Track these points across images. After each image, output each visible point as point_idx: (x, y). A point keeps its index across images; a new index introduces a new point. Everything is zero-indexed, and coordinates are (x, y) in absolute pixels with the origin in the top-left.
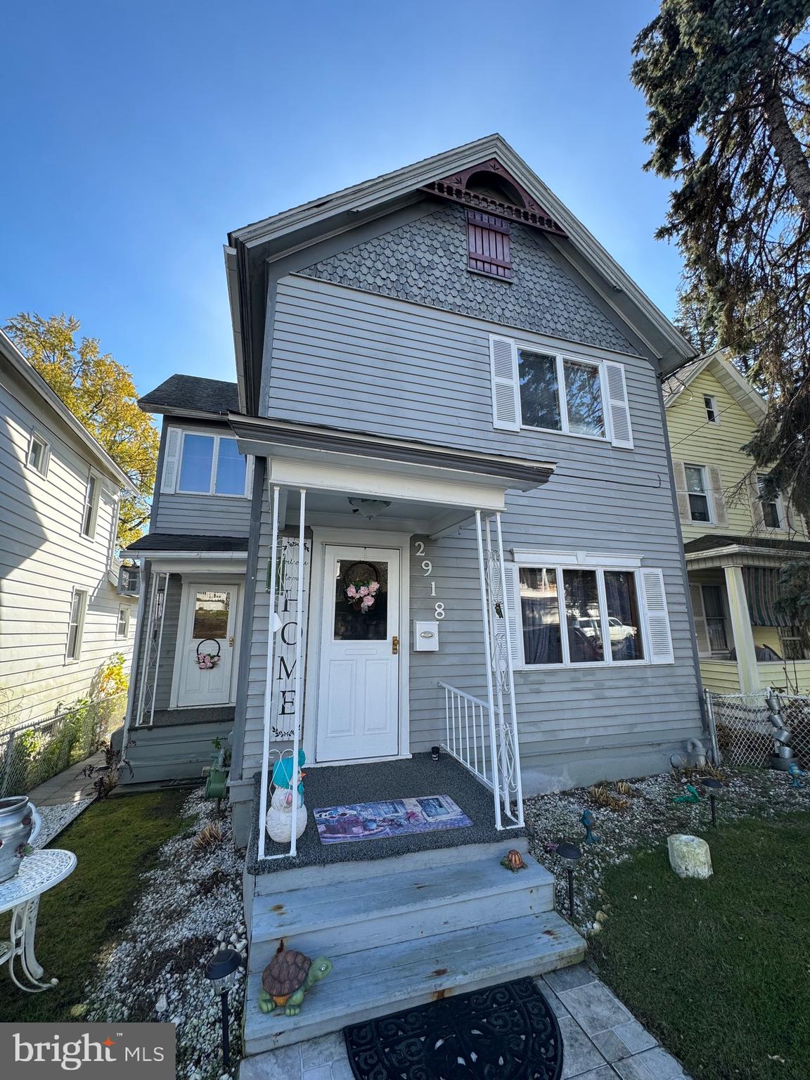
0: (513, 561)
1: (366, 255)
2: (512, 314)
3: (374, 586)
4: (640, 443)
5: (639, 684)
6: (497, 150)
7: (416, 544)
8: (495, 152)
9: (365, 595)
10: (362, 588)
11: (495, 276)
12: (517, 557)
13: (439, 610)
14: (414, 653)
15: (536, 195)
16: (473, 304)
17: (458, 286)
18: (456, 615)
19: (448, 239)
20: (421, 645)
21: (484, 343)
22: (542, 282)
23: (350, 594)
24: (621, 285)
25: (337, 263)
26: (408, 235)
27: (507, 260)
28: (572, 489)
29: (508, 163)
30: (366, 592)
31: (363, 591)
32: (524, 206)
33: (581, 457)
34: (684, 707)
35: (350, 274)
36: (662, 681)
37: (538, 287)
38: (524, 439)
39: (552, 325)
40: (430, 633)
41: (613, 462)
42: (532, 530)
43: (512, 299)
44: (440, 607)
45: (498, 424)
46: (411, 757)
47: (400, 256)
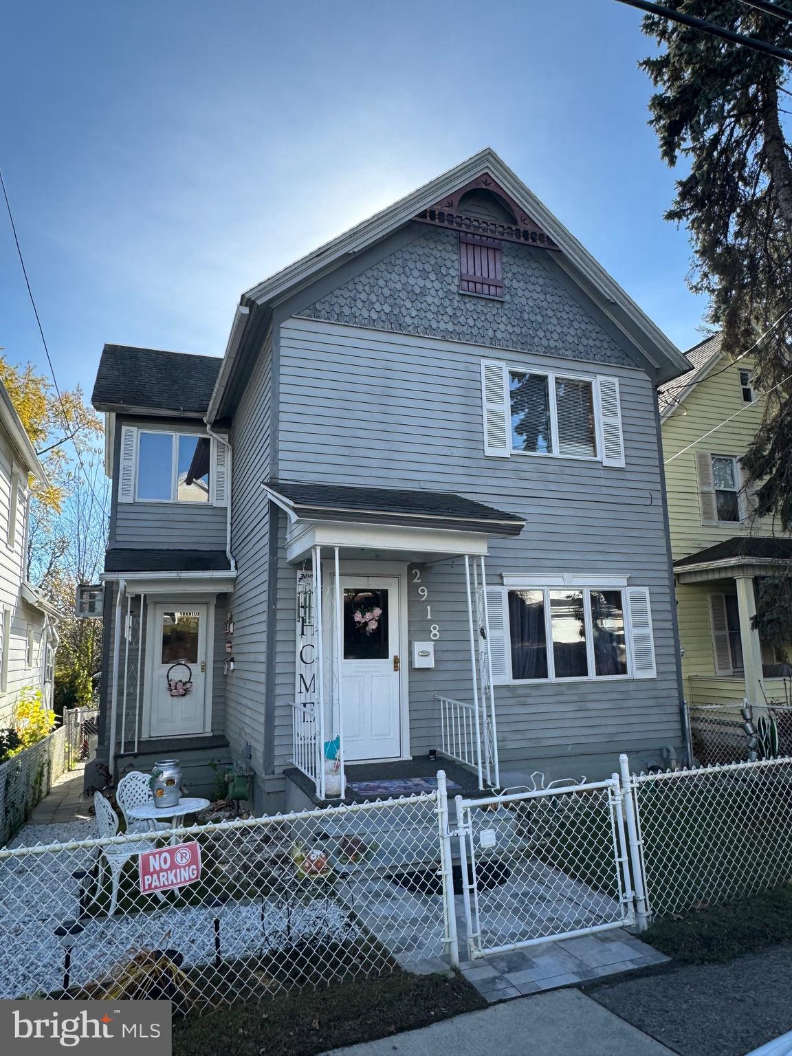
0: (502, 584)
1: (360, 288)
2: (504, 335)
3: (378, 611)
4: (633, 461)
5: (621, 697)
6: (490, 166)
7: (413, 572)
8: (487, 167)
9: (370, 619)
10: (368, 614)
11: (487, 297)
12: (506, 581)
13: (435, 632)
14: (413, 670)
15: (528, 209)
16: (465, 328)
17: (450, 311)
18: (449, 636)
19: (440, 261)
20: (419, 663)
21: (476, 368)
22: (535, 296)
23: (357, 619)
24: (615, 299)
25: (334, 300)
26: (400, 262)
27: (499, 277)
28: (561, 512)
29: (501, 177)
30: (371, 617)
31: (368, 616)
32: (516, 223)
33: (570, 479)
34: (665, 718)
35: (346, 311)
36: (644, 695)
37: (531, 303)
38: (514, 464)
39: (544, 342)
40: (427, 652)
41: (603, 482)
42: (521, 554)
43: (504, 319)
44: (435, 628)
45: (489, 451)
46: (411, 758)
47: (393, 285)
